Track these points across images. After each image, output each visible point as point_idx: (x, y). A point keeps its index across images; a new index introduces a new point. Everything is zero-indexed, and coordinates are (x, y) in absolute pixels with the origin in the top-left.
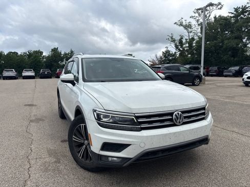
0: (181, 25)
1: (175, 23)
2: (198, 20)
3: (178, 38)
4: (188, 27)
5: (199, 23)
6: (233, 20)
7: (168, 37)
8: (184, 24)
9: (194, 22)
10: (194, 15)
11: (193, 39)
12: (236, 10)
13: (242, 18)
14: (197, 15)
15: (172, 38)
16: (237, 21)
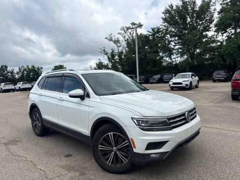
0: (111, 40)
1: (106, 38)
2: (125, 36)
3: (110, 51)
4: (117, 42)
5: (126, 39)
6: (151, 38)
7: (101, 50)
8: (113, 39)
9: (121, 38)
10: (120, 31)
11: (122, 52)
12: (153, 30)
13: (157, 36)
14: (123, 32)
15: (104, 51)
16: (154, 38)
